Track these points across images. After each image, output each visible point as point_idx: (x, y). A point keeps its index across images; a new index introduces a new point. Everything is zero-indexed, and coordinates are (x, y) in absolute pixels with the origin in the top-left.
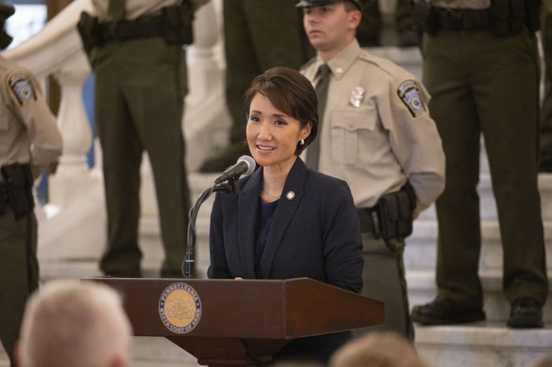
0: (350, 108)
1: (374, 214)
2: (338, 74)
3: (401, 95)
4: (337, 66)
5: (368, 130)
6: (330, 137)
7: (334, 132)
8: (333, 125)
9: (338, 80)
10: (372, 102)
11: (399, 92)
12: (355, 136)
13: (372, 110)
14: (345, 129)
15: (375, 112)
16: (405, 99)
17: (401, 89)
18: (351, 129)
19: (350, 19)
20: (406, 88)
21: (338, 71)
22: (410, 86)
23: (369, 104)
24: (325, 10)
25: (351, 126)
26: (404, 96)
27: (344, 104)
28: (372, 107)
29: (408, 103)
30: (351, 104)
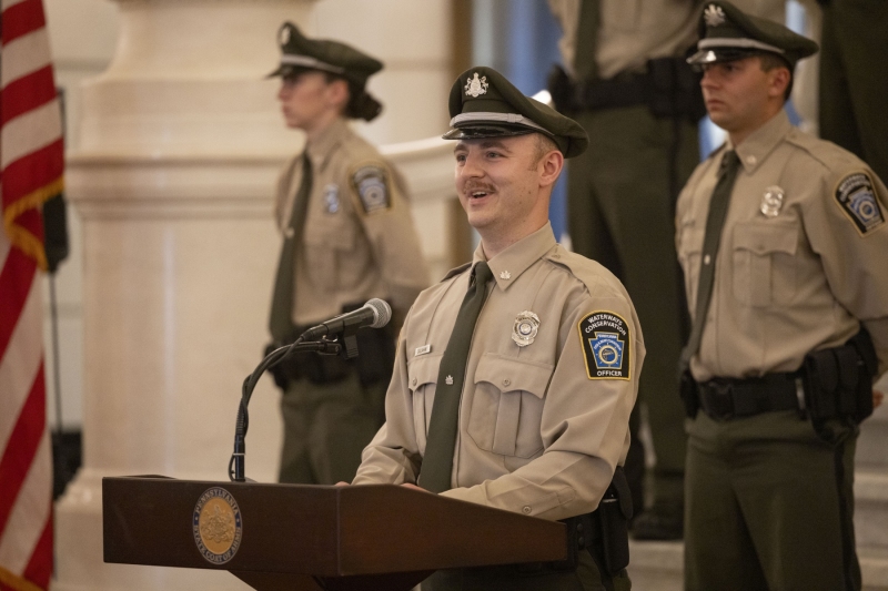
0: (760, 220)
1: (799, 382)
2: (751, 165)
3: (843, 198)
4: (748, 153)
5: (788, 254)
6: (731, 262)
7: (738, 257)
8: (736, 245)
9: (750, 174)
10: (793, 211)
11: (838, 194)
12: (766, 262)
13: (794, 223)
14: (751, 252)
15: (798, 226)
16: (848, 205)
17: (841, 189)
18: (761, 252)
19: (771, 81)
20: (850, 188)
21: (750, 160)
22: (858, 183)
23: (789, 213)
24: (730, 68)
25: (761, 248)
26: (847, 200)
27: (752, 214)
28: (792, 219)
29: (854, 211)
30: (760, 213)
